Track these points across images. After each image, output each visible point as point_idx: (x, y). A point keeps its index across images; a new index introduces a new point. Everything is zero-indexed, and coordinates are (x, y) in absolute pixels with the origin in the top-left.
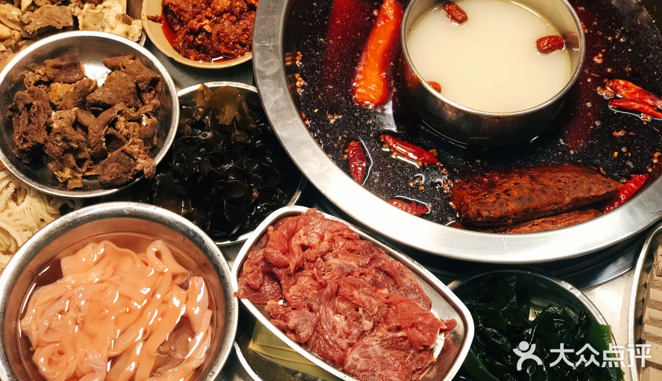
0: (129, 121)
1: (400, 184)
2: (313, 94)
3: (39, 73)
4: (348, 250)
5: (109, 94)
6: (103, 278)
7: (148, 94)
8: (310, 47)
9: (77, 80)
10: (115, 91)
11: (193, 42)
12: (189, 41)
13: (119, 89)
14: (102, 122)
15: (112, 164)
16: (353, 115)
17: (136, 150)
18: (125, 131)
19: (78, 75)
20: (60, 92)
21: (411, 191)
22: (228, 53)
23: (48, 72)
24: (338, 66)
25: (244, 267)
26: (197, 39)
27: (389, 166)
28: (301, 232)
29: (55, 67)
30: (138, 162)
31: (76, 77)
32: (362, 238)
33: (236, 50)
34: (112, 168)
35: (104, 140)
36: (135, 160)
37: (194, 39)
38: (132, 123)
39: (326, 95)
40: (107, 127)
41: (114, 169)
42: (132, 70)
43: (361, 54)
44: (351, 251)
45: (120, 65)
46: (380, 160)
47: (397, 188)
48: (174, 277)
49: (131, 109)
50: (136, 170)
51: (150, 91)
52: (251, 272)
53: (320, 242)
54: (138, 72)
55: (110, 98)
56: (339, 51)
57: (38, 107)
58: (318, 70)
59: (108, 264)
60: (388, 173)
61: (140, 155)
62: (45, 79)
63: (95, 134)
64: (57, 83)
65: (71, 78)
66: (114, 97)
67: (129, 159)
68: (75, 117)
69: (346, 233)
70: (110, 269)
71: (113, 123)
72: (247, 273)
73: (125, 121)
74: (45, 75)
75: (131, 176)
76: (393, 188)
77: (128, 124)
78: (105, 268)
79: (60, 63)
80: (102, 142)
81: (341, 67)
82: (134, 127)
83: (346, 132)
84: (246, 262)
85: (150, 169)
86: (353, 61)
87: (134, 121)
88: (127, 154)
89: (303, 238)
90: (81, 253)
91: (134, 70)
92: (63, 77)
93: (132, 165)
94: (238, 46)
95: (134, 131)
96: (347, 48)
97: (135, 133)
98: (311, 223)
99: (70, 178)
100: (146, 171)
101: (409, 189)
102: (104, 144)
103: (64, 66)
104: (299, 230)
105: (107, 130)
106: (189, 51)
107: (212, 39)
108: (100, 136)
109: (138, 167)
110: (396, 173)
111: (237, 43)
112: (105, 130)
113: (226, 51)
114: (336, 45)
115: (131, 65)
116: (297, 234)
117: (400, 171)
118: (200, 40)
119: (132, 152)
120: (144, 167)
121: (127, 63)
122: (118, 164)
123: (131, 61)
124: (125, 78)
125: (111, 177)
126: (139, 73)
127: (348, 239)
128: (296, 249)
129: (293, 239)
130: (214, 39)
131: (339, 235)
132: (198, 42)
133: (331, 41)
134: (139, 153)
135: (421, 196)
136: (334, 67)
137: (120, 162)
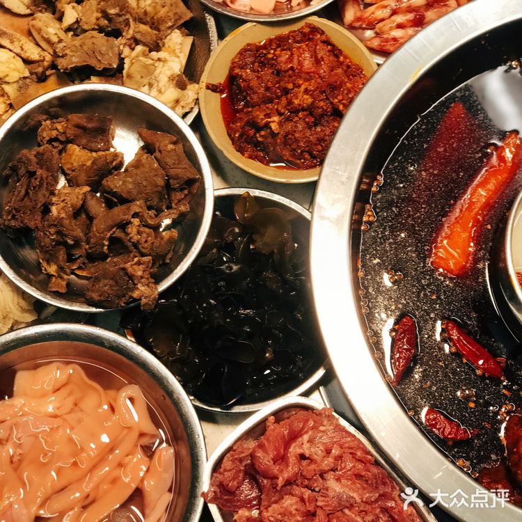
0: (144, 226)
1: (447, 391)
2: (380, 238)
3: (57, 129)
4: (356, 475)
5: (130, 186)
6: (58, 413)
7: (178, 194)
8: (396, 173)
9: (99, 150)
10: (137, 184)
11: (252, 137)
12: (248, 135)
13: (144, 183)
14: (110, 223)
15: (106, 281)
16: (419, 282)
17: (140, 273)
18: (136, 238)
19: (102, 144)
20: (75, 160)
21: (458, 404)
22: (292, 161)
23: (68, 131)
24: (423, 210)
25: (224, 461)
26: (258, 135)
27: (440, 364)
28: (306, 437)
29: (78, 126)
30: (138, 288)
31: (99, 146)
32: (377, 463)
33: (302, 161)
34: (105, 286)
35: (106, 243)
36: (135, 284)
37: (255, 134)
38: (147, 230)
39: (395, 243)
40: (114, 230)
41: (107, 288)
42: (168, 160)
43: (456, 202)
44: (358, 476)
45: (157, 147)
46: (433, 352)
47: (442, 395)
48: (142, 435)
49: (150, 212)
50: (131, 297)
51: (182, 190)
52: (230, 470)
53: (324, 457)
54: (174, 164)
55: (129, 192)
56: (430, 190)
57: (42, 179)
58: (396, 207)
59: (70, 394)
60: (437, 372)
61: (143, 280)
62: (62, 138)
63: (98, 235)
64: (75, 146)
65: (93, 145)
66: (135, 192)
67: (128, 281)
68: (81, 202)
69: (359, 453)
70: (69, 403)
71: (123, 226)
72: (225, 470)
73: (139, 226)
74: (64, 133)
75: (124, 303)
76: (436, 394)
77: (142, 229)
78: (65, 399)
79: (85, 125)
80: (104, 245)
81: (426, 213)
82: (149, 235)
83: (404, 301)
84: (228, 455)
85: (149, 301)
86: (443, 208)
87: (150, 228)
88: (126, 274)
89: (306, 445)
90: (41, 371)
91: (170, 161)
92: (84, 141)
93: (129, 288)
94: (307, 156)
95: (146, 242)
96: (441, 189)
97: (146, 245)
98: (322, 428)
99: (54, 276)
100: (144, 301)
101: (456, 402)
102: (106, 248)
103: (89, 129)
104: (303, 434)
105: (114, 232)
106: (245, 146)
107: (276, 141)
108: (103, 239)
109: (136, 294)
110: (446, 375)
111: (307, 152)
112: (111, 232)
113: (290, 159)
114: (429, 181)
115: (169, 152)
116: (300, 439)
117: (453, 374)
118: (261, 136)
119: (133, 275)
120: (143, 296)
121: (165, 148)
122: (114, 283)
123: (171, 147)
124: (156, 170)
125: (100, 296)
126: (175, 166)
127: (361, 461)
128: (292, 459)
129: (293, 445)
130: (279, 141)
131: (350, 453)
132: (259, 139)
133: (423, 173)
134: (142, 277)
135: (467, 415)
136: (417, 210)
137: (117, 282)
